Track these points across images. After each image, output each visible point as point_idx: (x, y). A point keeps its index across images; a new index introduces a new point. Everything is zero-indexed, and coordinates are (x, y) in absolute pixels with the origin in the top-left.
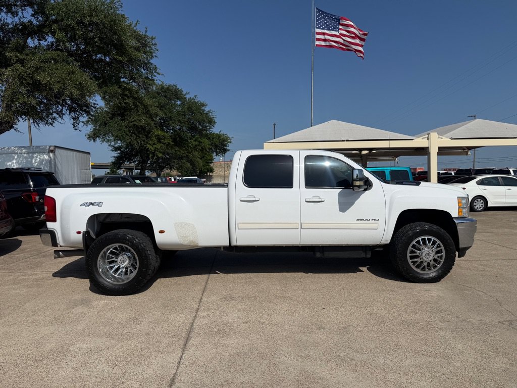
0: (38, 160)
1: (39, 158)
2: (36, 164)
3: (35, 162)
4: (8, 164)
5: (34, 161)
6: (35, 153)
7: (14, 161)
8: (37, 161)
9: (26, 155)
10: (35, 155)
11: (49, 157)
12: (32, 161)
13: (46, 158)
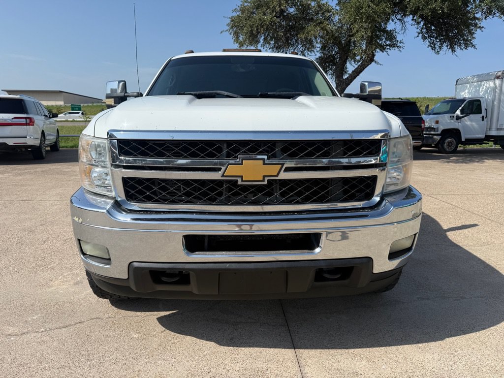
0: (485, 87)
1: (486, 86)
2: (483, 92)
3: (482, 91)
4: (462, 94)
5: (481, 89)
6: (483, 81)
7: (467, 91)
8: (483, 89)
9: (476, 84)
10: (483, 83)
11: (495, 84)
12: (479, 90)
13: (491, 85)
